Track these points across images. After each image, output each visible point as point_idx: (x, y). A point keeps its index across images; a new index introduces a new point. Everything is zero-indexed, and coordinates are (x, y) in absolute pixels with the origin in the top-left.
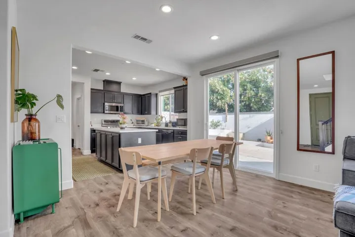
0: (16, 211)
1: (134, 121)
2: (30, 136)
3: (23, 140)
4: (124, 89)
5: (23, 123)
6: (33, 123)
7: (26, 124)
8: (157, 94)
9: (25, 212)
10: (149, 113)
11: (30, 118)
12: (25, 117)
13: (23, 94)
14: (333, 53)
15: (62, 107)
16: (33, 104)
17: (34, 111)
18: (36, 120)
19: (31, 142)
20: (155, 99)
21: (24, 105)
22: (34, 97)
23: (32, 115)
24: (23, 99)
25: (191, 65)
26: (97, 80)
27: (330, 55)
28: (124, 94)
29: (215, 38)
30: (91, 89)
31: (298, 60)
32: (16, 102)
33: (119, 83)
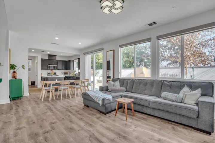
0: (10, 97)
1: (63, 73)
2: (14, 77)
3: (12, 78)
4: (58, 58)
5: (12, 74)
6: (15, 74)
7: (13, 74)
8: (73, 61)
9: (13, 98)
10: (70, 69)
11: (14, 72)
12: (13, 72)
13: (12, 66)
14: (114, 50)
15: (24, 69)
16: (15, 68)
17: (15, 70)
18: (16, 73)
19: (14, 79)
20: (73, 63)
21: (12, 69)
22: (15, 66)
23: (15, 71)
24: (12, 67)
25: (80, 50)
26: (45, 55)
27: (113, 51)
28: (58, 61)
29: (80, 43)
30: (41, 59)
31: (107, 52)
32: (10, 68)
33: (56, 56)
